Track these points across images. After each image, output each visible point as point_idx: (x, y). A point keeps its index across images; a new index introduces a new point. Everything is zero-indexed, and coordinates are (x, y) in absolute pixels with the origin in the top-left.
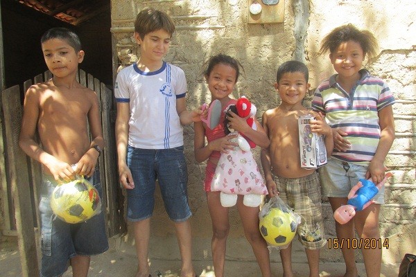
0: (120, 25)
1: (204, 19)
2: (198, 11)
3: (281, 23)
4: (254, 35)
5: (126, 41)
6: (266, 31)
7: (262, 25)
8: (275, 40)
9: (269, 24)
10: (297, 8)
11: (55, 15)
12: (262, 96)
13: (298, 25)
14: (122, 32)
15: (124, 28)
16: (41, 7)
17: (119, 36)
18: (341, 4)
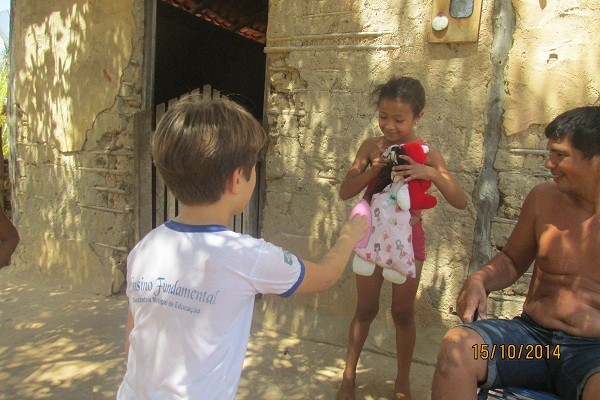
0: (275, 44)
1: (375, 36)
2: (368, 26)
3: (474, 42)
4: (436, 58)
5: (279, 63)
6: (453, 53)
7: (449, 44)
8: (465, 65)
9: (458, 44)
10: (497, 22)
11: (239, 29)
12: (441, 140)
13: (497, 45)
14: (276, 53)
15: (279, 48)
16: (221, 21)
17: (274, 57)
18: (563, 15)
